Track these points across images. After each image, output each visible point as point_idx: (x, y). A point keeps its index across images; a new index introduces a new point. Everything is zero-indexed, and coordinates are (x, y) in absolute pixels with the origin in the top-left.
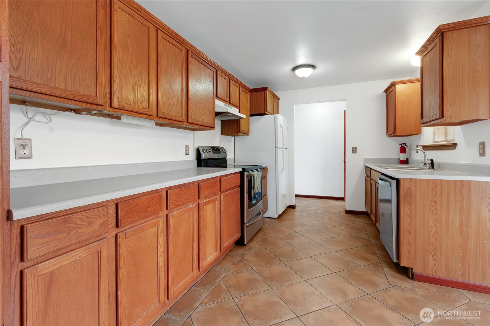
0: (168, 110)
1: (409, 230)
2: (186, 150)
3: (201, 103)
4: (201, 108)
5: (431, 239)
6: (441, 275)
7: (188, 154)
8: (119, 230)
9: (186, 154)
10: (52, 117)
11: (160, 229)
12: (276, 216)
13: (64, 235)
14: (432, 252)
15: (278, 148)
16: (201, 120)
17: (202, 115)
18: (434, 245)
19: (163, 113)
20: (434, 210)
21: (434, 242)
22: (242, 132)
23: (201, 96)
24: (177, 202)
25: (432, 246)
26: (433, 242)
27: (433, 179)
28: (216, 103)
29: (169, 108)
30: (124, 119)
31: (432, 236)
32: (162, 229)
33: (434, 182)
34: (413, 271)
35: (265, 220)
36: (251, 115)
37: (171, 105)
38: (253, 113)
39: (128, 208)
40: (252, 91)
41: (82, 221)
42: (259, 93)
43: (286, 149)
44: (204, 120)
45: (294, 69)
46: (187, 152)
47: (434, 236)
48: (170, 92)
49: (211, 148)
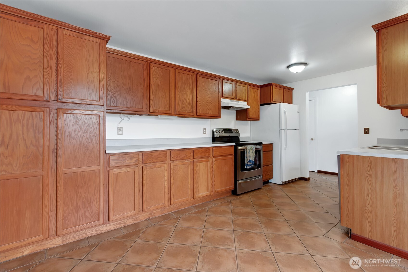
0: (182, 110)
1: (348, 197)
2: (204, 131)
3: (208, 103)
4: (208, 105)
5: (367, 208)
6: (377, 238)
7: (206, 134)
8: (144, 165)
9: (204, 134)
10: (130, 118)
11: (165, 169)
12: (280, 183)
13: (121, 161)
14: (368, 218)
15: (282, 129)
16: (207, 113)
17: (208, 110)
18: (369, 213)
19: (178, 112)
20: (369, 182)
21: (370, 210)
22: (250, 118)
23: (208, 98)
24: (176, 157)
25: (368, 213)
26: (368, 210)
27: (368, 156)
28: (222, 101)
29: (182, 109)
30: (160, 116)
31: (368, 204)
32: (166, 169)
33: (369, 159)
34: (352, 232)
35: (271, 185)
36: (261, 105)
37: (184, 107)
38: (263, 103)
39: (148, 156)
40: (261, 87)
41: (128, 158)
42: (266, 88)
43: (298, 130)
44: (210, 113)
45: (288, 67)
46: (205, 132)
47: (369, 205)
48: (183, 100)
49: (223, 130)
